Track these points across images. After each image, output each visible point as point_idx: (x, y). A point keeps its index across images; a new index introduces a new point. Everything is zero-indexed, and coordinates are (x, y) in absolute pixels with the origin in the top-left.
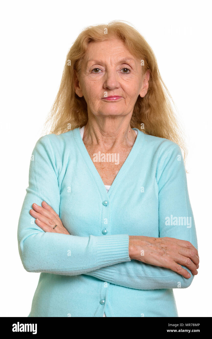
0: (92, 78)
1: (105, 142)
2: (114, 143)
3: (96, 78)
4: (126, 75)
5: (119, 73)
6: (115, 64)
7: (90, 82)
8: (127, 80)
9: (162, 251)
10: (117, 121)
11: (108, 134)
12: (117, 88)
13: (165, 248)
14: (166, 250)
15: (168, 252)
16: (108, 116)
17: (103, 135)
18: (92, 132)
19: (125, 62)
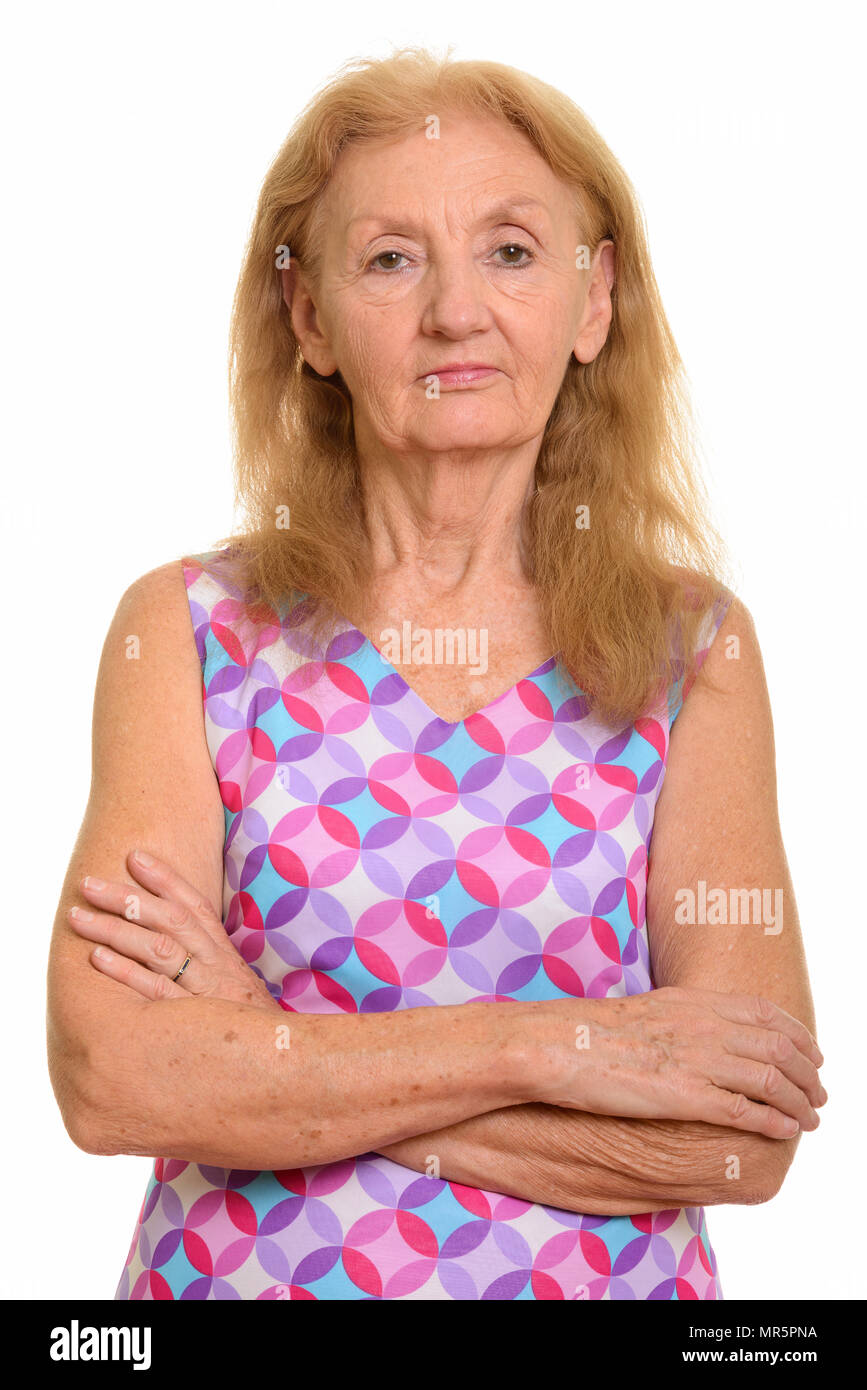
0: (372, 294)
1: (433, 562)
2: (469, 564)
3: (388, 294)
4: (517, 272)
5: (487, 264)
6: (467, 228)
7: (366, 313)
8: (517, 297)
9: (654, 1053)
10: (481, 475)
11: (445, 527)
12: (481, 332)
13: (667, 1038)
14: (671, 1044)
15: (681, 1054)
16: (449, 451)
17: (424, 533)
18: (375, 520)
19: (506, 215)
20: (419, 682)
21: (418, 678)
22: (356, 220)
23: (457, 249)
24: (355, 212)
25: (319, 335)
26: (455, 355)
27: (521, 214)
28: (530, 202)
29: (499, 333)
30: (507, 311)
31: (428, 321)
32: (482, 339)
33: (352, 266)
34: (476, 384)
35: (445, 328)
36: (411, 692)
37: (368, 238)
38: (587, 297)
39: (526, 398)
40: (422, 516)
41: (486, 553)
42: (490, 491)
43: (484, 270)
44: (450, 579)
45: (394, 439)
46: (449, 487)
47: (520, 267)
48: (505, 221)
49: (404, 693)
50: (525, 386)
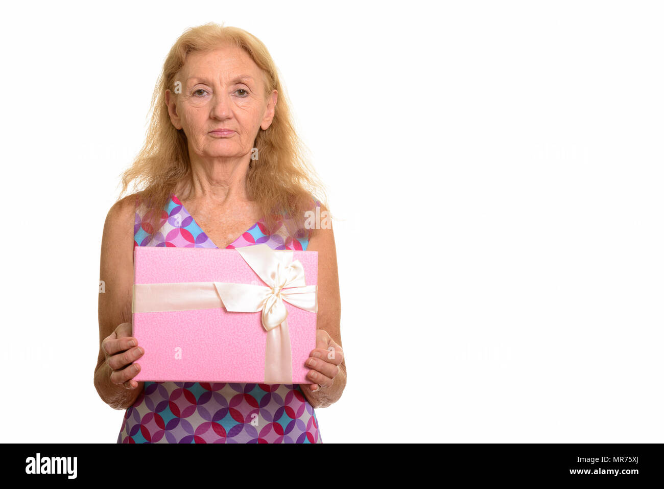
1: (215, 194)
2: (228, 195)
10: (230, 165)
11: (218, 183)
17: (211, 184)
18: (195, 178)
20: (211, 235)
21: (210, 233)
22: (190, 78)
23: (223, 90)
24: (190, 76)
25: (177, 116)
26: (221, 126)
27: (245, 80)
28: (249, 77)
29: (236, 120)
30: (238, 112)
31: (212, 114)
32: (229, 121)
33: (188, 94)
34: (228, 136)
35: (217, 117)
36: (209, 239)
37: (194, 85)
38: (266, 108)
39: (244, 141)
40: (210, 179)
41: (233, 191)
42: (232, 172)
43: (232, 97)
44: (221, 199)
45: (200, 153)
46: (218, 169)
47: (244, 97)
48: (239, 82)
49: (207, 239)
50: (244, 138)
